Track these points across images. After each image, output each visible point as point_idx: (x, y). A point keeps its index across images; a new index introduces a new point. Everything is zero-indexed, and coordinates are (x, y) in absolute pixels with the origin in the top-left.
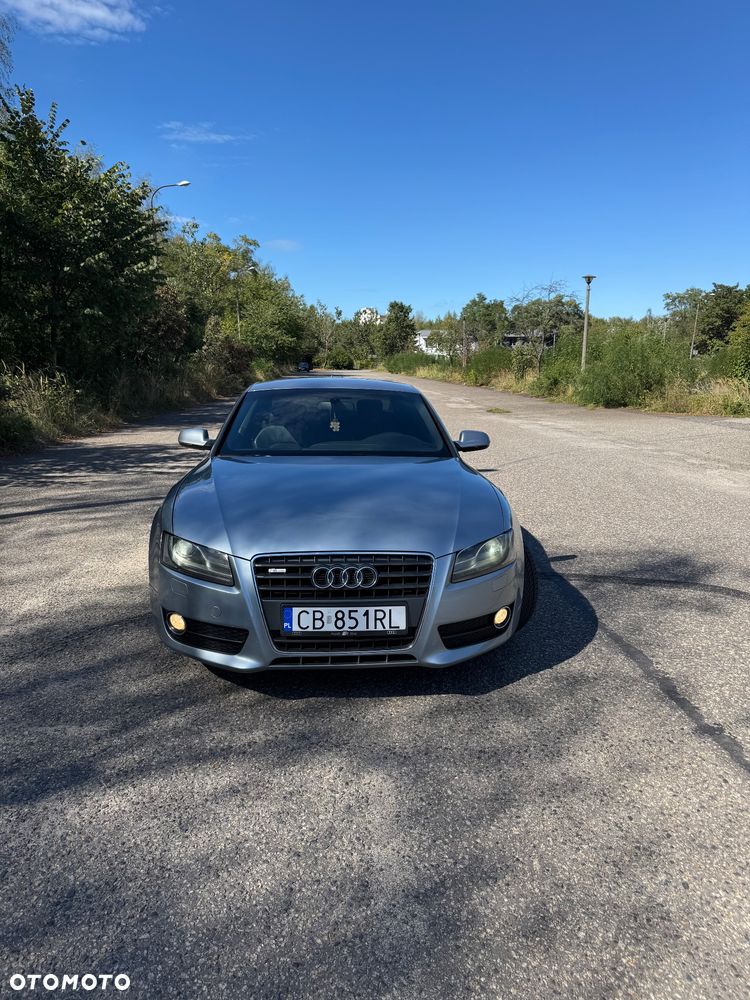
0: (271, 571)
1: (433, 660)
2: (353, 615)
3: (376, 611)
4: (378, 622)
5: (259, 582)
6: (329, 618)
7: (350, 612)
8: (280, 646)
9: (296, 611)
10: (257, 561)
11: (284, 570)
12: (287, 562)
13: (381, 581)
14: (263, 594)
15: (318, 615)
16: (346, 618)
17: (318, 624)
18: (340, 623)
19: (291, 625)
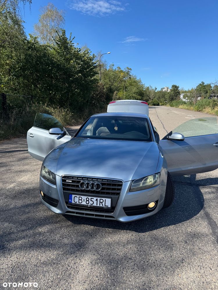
0: (67, 181)
1: (122, 219)
2: (92, 200)
3: (100, 199)
4: (101, 203)
5: (63, 185)
6: (84, 200)
7: (91, 198)
8: (68, 207)
9: (73, 196)
10: (63, 177)
11: (71, 181)
12: (73, 178)
13: (103, 189)
14: (64, 189)
15: (80, 198)
16: (90, 201)
17: (80, 201)
18: (87, 202)
19: (72, 201)
